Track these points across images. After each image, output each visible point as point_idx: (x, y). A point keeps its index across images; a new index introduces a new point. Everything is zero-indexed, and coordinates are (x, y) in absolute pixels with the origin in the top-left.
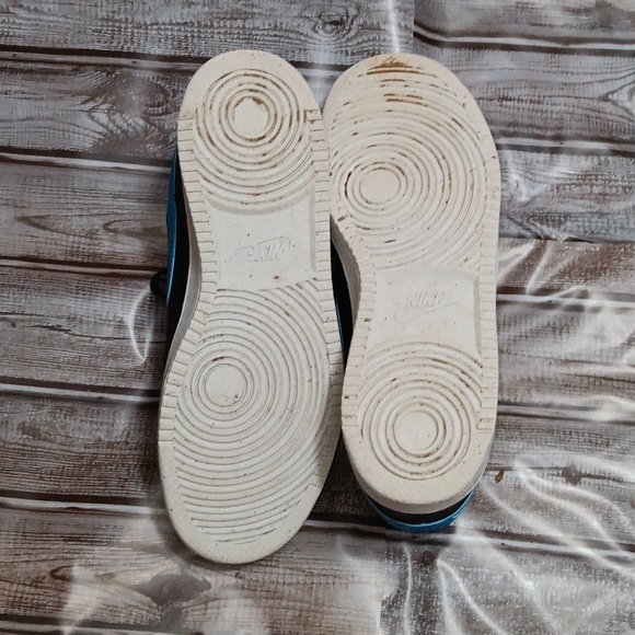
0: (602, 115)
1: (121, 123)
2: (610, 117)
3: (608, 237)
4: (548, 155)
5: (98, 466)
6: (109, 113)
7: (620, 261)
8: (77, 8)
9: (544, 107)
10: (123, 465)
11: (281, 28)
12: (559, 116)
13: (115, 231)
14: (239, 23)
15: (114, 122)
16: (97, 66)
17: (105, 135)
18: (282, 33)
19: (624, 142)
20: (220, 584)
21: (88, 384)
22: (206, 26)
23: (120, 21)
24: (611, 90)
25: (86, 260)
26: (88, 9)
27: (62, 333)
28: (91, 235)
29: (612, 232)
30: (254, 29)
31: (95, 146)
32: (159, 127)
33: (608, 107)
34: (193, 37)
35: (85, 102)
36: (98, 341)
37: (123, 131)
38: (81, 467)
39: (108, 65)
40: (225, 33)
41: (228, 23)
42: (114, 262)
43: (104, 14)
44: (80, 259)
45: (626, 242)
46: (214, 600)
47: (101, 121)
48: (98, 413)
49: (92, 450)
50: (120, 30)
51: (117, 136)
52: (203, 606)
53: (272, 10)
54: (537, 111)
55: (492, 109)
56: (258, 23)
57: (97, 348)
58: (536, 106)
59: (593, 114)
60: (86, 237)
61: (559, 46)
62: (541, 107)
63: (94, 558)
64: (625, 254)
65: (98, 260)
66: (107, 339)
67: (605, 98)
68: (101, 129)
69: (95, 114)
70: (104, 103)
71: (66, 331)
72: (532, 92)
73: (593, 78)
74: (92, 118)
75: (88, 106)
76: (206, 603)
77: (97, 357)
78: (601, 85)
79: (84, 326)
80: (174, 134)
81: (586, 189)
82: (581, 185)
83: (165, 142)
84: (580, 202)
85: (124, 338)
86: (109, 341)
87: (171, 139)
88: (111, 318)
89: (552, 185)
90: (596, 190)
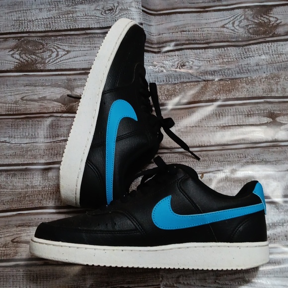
0: (223, 33)
1: (25, 58)
2: (226, 33)
3: (233, 77)
4: (204, 50)
5: (28, 196)
6: (20, 54)
7: (239, 85)
8: (4, 17)
9: (199, 33)
10: (40, 195)
11: (88, 15)
12: (206, 35)
13: (26, 100)
14: (71, 15)
15: (22, 58)
16: (14, 38)
17: (19, 63)
18: (89, 17)
19: (234, 42)
21: (20, 163)
22: (57, 18)
23: (22, 20)
24: (225, 23)
25: (14, 113)
26: (8, 17)
27: (7, 144)
28: (16, 102)
29: (234, 75)
30: (77, 16)
31: (15, 68)
32: (41, 58)
33: (225, 30)
34: (52, 23)
35: (10, 51)
36: (23, 145)
37: (26, 61)
38: (21, 197)
39: (18, 37)
40: (66, 20)
41: (66, 16)
42: (27, 112)
43: (15, 18)
44: (12, 113)
45: (240, 78)
47: (17, 58)
48: (26, 174)
49: (25, 190)
50: (22, 24)
51: (24, 63)
53: (84, 8)
54: (197, 34)
55: (178, 35)
56: (79, 14)
57: (22, 148)
58: (196, 33)
59: (219, 33)
60: (14, 104)
61: (202, 10)
62: (198, 32)
64: (241, 82)
65: (19, 112)
66: (26, 143)
67: (223, 27)
68: (17, 61)
69: (14, 56)
70: (17, 51)
71: (9, 143)
72: (193, 27)
73: (217, 20)
74: (13, 57)
75: (11, 53)
77: (23, 151)
78: (220, 22)
79: (16, 139)
80: (48, 60)
81: (221, 61)
82: (218, 59)
83: (44, 63)
84: (219, 66)
85: (34, 143)
86: (27, 145)
87: (47, 62)
88: (27, 135)
89: (207, 61)
90: (225, 60)
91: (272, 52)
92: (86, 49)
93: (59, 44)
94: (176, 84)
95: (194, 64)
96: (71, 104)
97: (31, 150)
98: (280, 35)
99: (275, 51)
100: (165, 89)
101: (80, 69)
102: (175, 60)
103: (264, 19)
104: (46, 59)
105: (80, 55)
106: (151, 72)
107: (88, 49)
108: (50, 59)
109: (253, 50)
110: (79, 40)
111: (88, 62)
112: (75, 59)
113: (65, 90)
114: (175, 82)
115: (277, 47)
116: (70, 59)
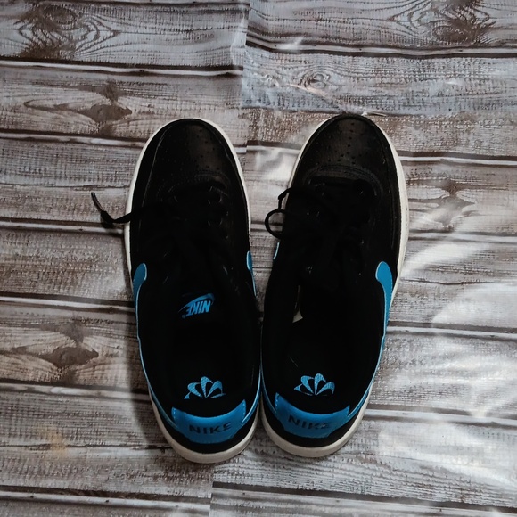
0: (389, 30)
1: (41, 36)
2: (395, 32)
3: (394, 112)
4: (351, 57)
5: (16, 272)
6: (33, 30)
7: (402, 128)
9: (348, 25)
10: (35, 272)
12: (359, 31)
13: (33, 107)
15: (36, 36)
17: (30, 46)
19: (406, 48)
20: (105, 353)
21: (10, 217)
24: (396, 13)
25: (10, 127)
28: (15, 109)
29: (397, 108)
31: (22, 53)
32: (69, 39)
33: (394, 25)
35: (16, 23)
36: (18, 187)
37: (43, 42)
38: (2, 273)
42: (31, 128)
44: (6, 127)
45: (407, 115)
46: (100, 364)
47: (28, 35)
48: (17, 237)
49: (11, 262)
51: (38, 45)
52: (91, 369)
54: (343, 28)
55: (311, 26)
57: (17, 192)
58: (342, 25)
59: (383, 30)
60: (11, 111)
62: (346, 25)
63: (11, 336)
64: (406, 123)
65: (18, 127)
66: (24, 185)
67: (392, 19)
68: (27, 41)
69: (24, 31)
70: (30, 23)
72: (339, 15)
73: (384, 6)
74: (22, 34)
75: (18, 26)
76: (94, 367)
78: (388, 11)
79: (8, 177)
80: (80, 44)
81: (378, 80)
82: (374, 77)
83: (73, 49)
84: (374, 89)
85: (37, 185)
86: (26, 187)
87: (77, 47)
88: (27, 170)
89: (354, 78)
90: (385, 80)
91: (470, 74)
92: (148, 31)
93: (103, 17)
94: (294, 112)
95: (331, 80)
96: (109, 123)
97: (30, 198)
98: (488, 46)
99: (475, 72)
100: (273, 118)
101: (133, 66)
102: (300, 69)
103: (466, 14)
104: (76, 41)
105: (136, 41)
106: (255, 84)
107: (151, 31)
108: (83, 42)
109: (436, 67)
110: (137, 14)
111: (147, 54)
112: (127, 47)
113: (101, 97)
114: (293, 108)
115: (480, 67)
116: (117, 45)
